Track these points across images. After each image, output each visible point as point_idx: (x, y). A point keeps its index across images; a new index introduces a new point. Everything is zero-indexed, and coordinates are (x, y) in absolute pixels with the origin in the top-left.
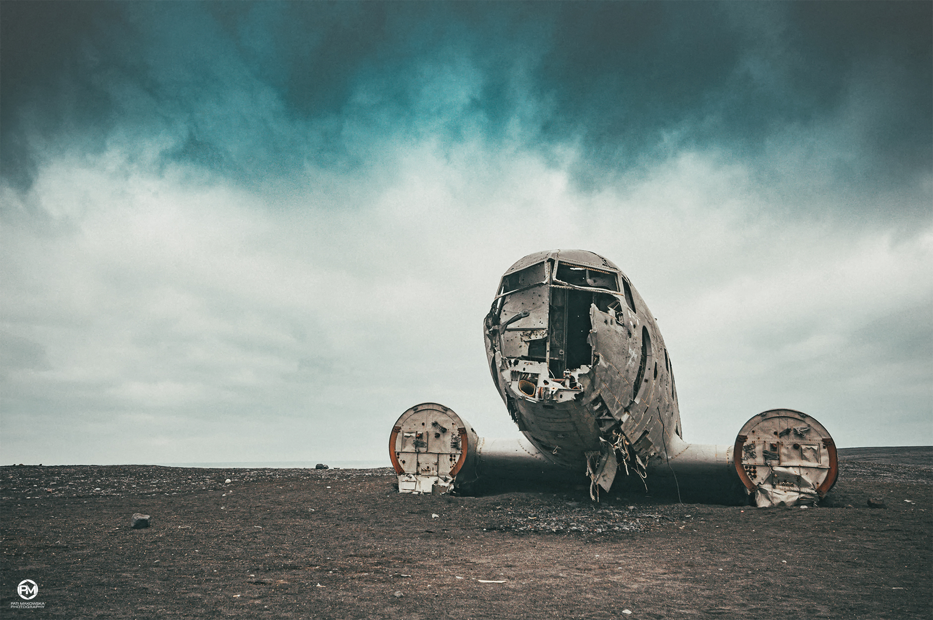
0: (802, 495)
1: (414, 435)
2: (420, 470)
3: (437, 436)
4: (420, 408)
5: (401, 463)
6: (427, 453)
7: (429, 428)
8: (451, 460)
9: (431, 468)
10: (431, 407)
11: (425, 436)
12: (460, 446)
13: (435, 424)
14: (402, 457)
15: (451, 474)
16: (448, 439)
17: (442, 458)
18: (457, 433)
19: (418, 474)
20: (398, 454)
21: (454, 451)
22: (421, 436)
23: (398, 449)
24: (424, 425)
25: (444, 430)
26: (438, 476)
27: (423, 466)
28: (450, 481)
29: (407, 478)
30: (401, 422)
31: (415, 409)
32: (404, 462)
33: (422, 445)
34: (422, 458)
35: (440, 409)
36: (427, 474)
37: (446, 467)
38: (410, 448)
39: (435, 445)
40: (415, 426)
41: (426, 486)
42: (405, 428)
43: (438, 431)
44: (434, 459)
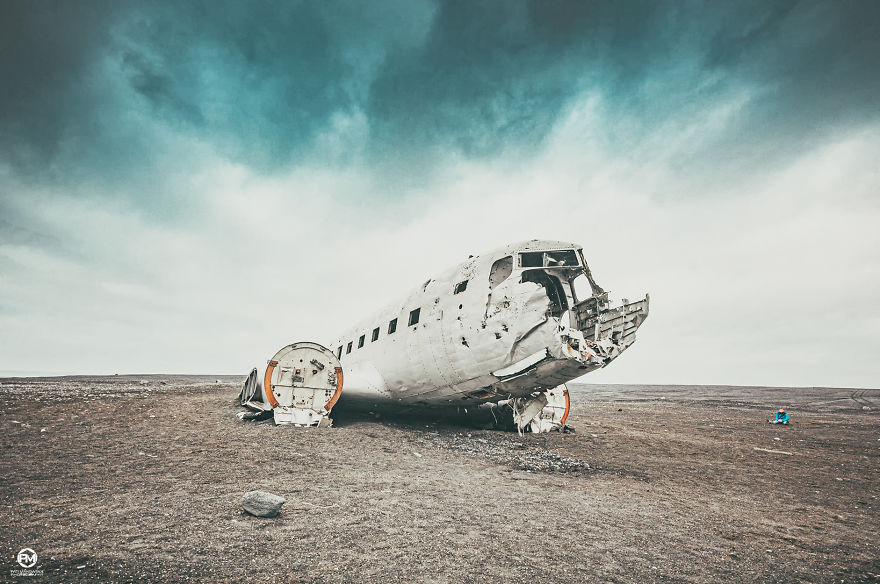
0: (554, 425)
1: (291, 370)
2: (295, 403)
3: (315, 372)
4: (298, 346)
5: (276, 396)
6: (302, 387)
7: (307, 365)
8: (327, 395)
9: (306, 401)
10: (309, 345)
11: (302, 371)
12: (336, 383)
13: (314, 362)
14: (277, 390)
15: (327, 408)
16: (324, 376)
17: (318, 392)
18: (333, 371)
19: (292, 406)
20: (274, 387)
21: (330, 387)
22: (298, 372)
23: (273, 383)
24: (302, 361)
25: (322, 367)
26: (311, 409)
27: (298, 400)
28: (324, 414)
29: (283, 411)
30: (278, 357)
31: (294, 346)
32: (279, 395)
33: (300, 380)
34: (298, 393)
35: (318, 348)
36: (302, 406)
37: (321, 401)
38: (287, 381)
39: (311, 381)
40: (292, 362)
41: (301, 418)
42: (282, 364)
43: (315, 368)
44: (310, 393)
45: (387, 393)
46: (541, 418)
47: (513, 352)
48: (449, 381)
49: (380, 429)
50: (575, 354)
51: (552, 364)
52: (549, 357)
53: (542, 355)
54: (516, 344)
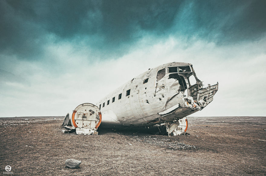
0: (182, 132)
1: (82, 114)
2: (84, 126)
3: (91, 114)
4: (84, 105)
5: (76, 124)
6: (86, 120)
7: (88, 112)
8: (96, 123)
9: (88, 125)
10: (88, 104)
11: (86, 114)
12: (99, 118)
13: (90, 111)
14: (77, 121)
15: (96, 128)
16: (94, 116)
17: (92, 122)
18: (98, 114)
19: (83, 127)
20: (75, 120)
21: (97, 120)
22: (84, 115)
24: (86, 110)
25: (93, 113)
26: (90, 128)
27: (85, 125)
28: (95, 130)
29: (79, 129)
30: (77, 109)
31: (83, 105)
32: (78, 123)
33: (85, 117)
34: (85, 122)
35: (92, 105)
36: (86, 127)
37: (94, 125)
38: (80, 118)
39: (90, 118)
40: (82, 111)
41: (86, 131)
42: (78, 111)
43: (91, 113)
44: (89, 122)
45: (118, 122)
46: (177, 130)
47: (166, 105)
48: (142, 117)
49: (116, 135)
50: (190, 105)
51: (181, 110)
52: (180, 107)
53: (177, 106)
54: (167, 102)
